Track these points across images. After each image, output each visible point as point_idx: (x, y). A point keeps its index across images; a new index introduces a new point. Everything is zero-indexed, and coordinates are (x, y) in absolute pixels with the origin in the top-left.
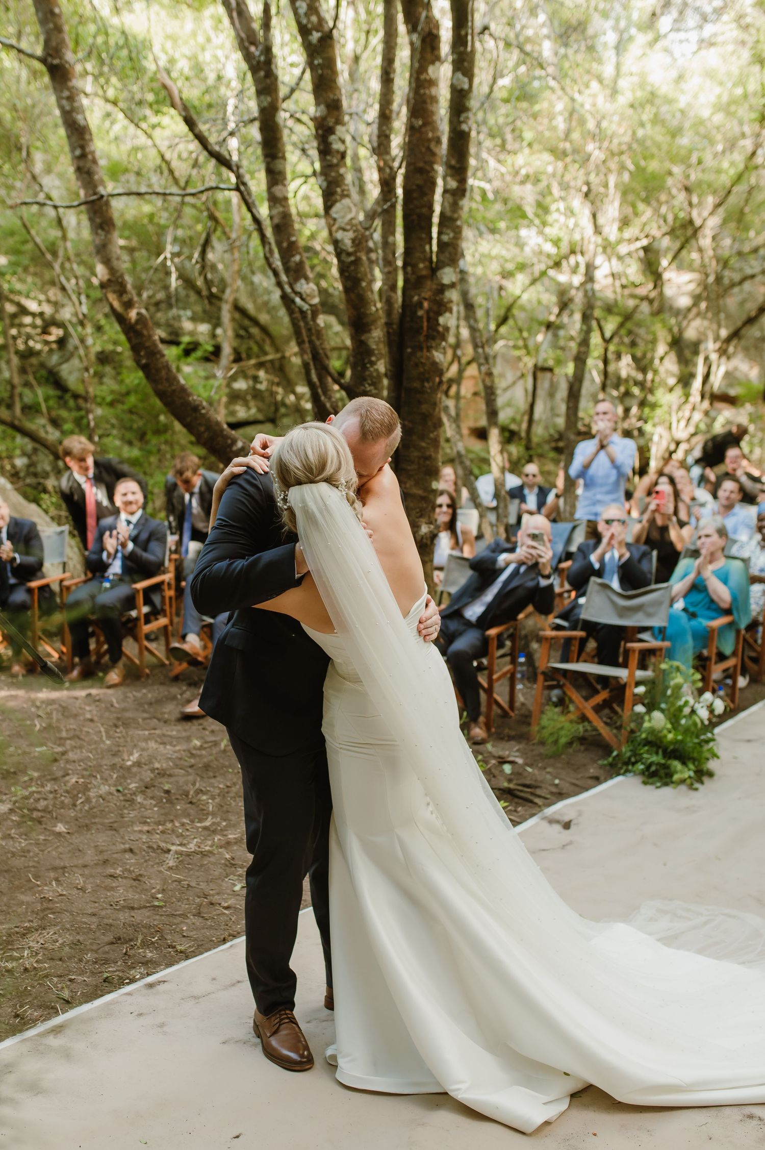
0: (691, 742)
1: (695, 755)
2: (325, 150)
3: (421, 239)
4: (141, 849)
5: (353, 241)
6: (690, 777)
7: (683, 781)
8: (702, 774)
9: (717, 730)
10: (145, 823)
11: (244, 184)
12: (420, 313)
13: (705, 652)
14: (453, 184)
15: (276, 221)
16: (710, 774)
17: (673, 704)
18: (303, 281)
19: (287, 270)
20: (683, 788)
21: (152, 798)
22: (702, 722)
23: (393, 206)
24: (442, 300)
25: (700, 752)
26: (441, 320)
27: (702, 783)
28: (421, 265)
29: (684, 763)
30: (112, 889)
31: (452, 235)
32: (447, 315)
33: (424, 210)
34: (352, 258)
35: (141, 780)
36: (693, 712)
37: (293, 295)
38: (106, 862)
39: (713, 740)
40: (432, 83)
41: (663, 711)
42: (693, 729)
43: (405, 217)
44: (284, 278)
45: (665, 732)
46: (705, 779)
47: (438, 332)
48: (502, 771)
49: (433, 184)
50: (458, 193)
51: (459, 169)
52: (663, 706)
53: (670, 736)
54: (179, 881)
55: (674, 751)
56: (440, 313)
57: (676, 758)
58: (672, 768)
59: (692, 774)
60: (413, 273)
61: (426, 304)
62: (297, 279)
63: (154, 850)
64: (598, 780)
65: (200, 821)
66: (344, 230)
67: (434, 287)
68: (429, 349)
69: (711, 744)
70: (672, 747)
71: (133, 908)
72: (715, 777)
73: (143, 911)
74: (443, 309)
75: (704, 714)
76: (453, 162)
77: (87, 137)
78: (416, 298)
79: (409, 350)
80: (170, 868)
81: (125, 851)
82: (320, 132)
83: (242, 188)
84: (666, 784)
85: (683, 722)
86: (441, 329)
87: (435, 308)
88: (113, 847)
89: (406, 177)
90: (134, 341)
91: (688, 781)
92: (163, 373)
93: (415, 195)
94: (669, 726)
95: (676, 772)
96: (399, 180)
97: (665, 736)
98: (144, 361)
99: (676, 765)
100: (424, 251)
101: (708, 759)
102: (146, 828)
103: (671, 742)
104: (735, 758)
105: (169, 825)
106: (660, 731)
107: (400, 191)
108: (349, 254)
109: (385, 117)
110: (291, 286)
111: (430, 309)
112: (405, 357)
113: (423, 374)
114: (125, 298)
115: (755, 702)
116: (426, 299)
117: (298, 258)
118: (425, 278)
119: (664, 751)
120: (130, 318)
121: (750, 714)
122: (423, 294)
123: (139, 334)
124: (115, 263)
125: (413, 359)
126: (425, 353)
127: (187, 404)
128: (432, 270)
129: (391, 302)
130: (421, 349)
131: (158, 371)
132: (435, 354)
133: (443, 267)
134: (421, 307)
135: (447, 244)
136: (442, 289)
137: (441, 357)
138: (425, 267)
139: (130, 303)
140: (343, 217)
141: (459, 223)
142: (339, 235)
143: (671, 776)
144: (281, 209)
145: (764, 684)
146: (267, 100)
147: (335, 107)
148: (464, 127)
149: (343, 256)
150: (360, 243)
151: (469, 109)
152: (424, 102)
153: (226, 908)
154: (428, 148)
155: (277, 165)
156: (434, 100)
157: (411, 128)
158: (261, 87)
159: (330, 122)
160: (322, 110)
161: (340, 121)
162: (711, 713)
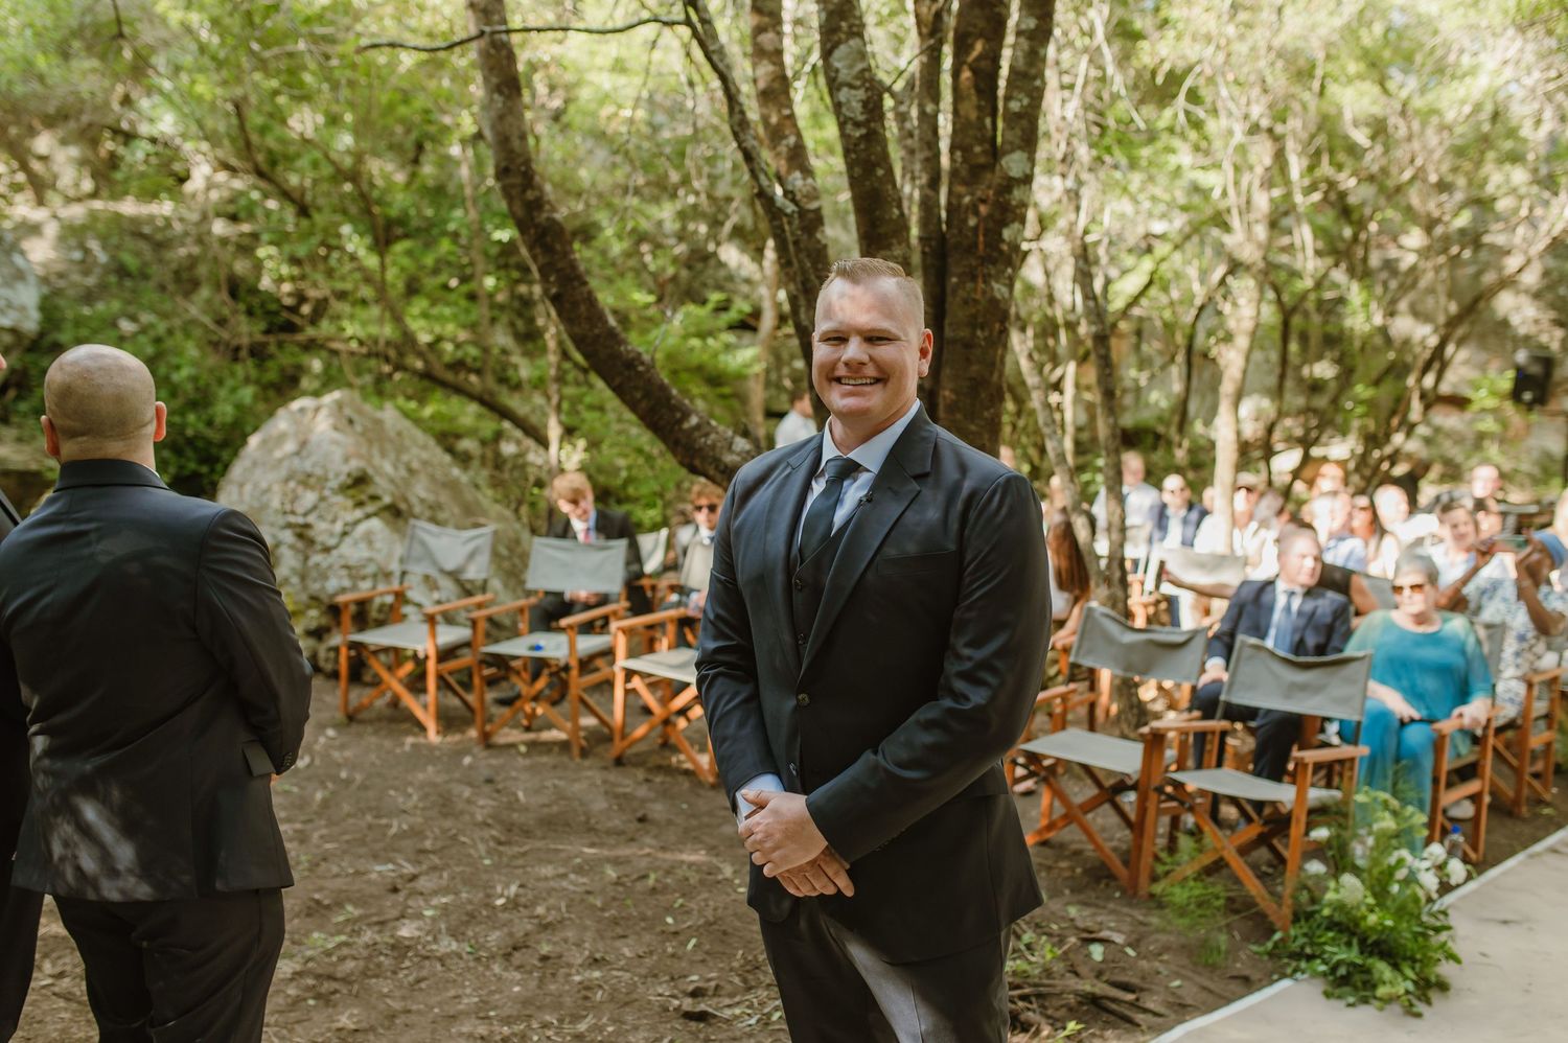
0: (1407, 932)
1: (1417, 953)
3: (980, 109)
6: (1407, 992)
7: (1394, 999)
8: (1429, 987)
11: (706, 20)
12: (972, 222)
14: (1031, 23)
15: (762, 85)
16: (1443, 987)
17: (1378, 864)
18: (798, 174)
20: (1396, 1008)
22: (1427, 894)
24: (1008, 203)
25: (1425, 948)
26: (1007, 234)
27: (1428, 1002)
28: (977, 149)
29: (1396, 967)
31: (1026, 101)
32: (1016, 225)
33: (984, 64)
34: (862, 132)
35: (511, 935)
36: (1413, 876)
39: (1449, 928)
41: (1359, 874)
42: (1412, 904)
45: (1364, 910)
46: (1434, 995)
47: (1001, 252)
48: (1088, 955)
50: (1040, 34)
52: (1361, 866)
53: (1372, 919)
55: (1377, 943)
56: (1004, 224)
57: (1383, 956)
58: (1376, 976)
59: (1410, 986)
60: (965, 160)
61: (983, 209)
62: (789, 171)
64: (1248, 984)
66: (852, 87)
67: (997, 180)
68: (987, 279)
69: (1443, 936)
70: (1376, 937)
72: (1452, 992)
74: (1010, 216)
75: (1429, 879)
78: (967, 199)
79: (954, 280)
84: (1365, 1001)
85: (1396, 892)
86: (1005, 247)
87: (997, 215)
90: (542, 259)
91: (1405, 999)
92: (583, 308)
94: (1371, 900)
95: (1383, 982)
97: (1364, 918)
98: (554, 290)
99: (1382, 969)
100: (985, 126)
101: (1438, 962)
103: (1372, 929)
106: (1358, 907)
108: (857, 124)
110: (781, 180)
111: (990, 216)
112: (949, 290)
113: (974, 317)
114: (530, 195)
115: (1512, 853)
116: (983, 201)
117: (792, 140)
118: (983, 167)
119: (1363, 942)
120: (537, 226)
121: (1504, 874)
122: (979, 193)
123: (548, 249)
124: (516, 143)
125: (961, 293)
126: (981, 285)
127: (619, 355)
128: (995, 153)
129: (928, 206)
130: (974, 278)
131: (575, 304)
132: (996, 286)
133: (1012, 151)
134: (976, 213)
135: (1019, 116)
136: (1009, 184)
137: (1004, 290)
138: (984, 152)
139: (538, 204)
140: (851, 67)
141: (1038, 83)
142: (843, 95)
143: (1374, 987)
144: (771, 68)
145: (1524, 820)
149: (848, 128)
150: (875, 108)
155: (766, 3)
162: (1444, 881)
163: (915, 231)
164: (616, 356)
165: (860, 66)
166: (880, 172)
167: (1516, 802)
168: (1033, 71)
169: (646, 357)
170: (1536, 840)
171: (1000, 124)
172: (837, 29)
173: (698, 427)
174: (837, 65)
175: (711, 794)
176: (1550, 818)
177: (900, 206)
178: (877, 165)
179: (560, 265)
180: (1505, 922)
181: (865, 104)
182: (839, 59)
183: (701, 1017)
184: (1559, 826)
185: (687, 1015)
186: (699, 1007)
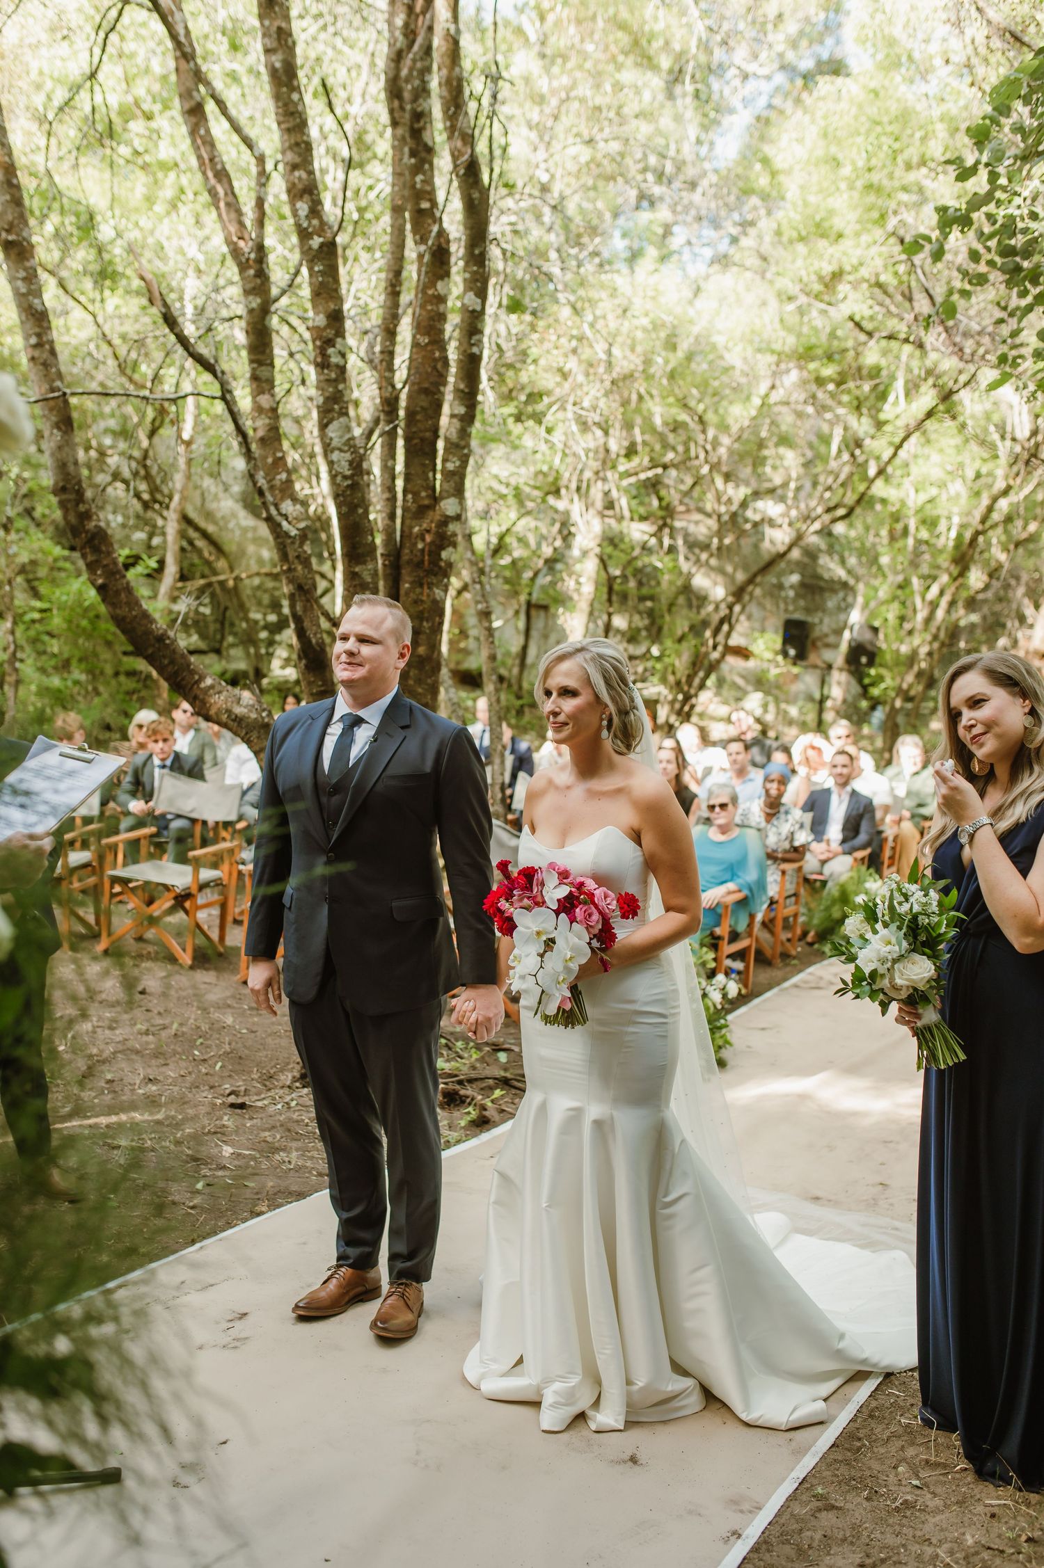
2: (322, 364)
3: (424, 465)
4: (84, 1146)
9: (729, 1017)
11: (230, 392)
12: (420, 546)
13: (718, 931)
14: (461, 410)
15: (262, 433)
18: (289, 502)
19: (272, 488)
22: (715, 1005)
23: (395, 428)
24: (445, 533)
26: (444, 555)
28: (423, 494)
31: (457, 463)
32: (450, 549)
33: (428, 434)
34: (349, 482)
37: (278, 518)
39: (727, 1025)
40: (441, 299)
43: (407, 439)
44: (269, 498)
47: (439, 567)
49: (439, 406)
50: (468, 418)
51: (468, 396)
56: (442, 547)
60: (414, 500)
61: (428, 538)
62: (282, 499)
63: (100, 1147)
65: (151, 1115)
66: (341, 450)
67: (437, 517)
68: (430, 586)
69: (724, 1030)
74: (447, 542)
75: (717, 996)
76: (462, 386)
78: (416, 529)
79: (408, 585)
82: (319, 343)
83: (227, 397)
86: (443, 564)
87: (438, 542)
89: (410, 397)
90: (90, 557)
92: (124, 594)
93: (418, 417)
96: (403, 403)
98: (100, 581)
100: (427, 478)
104: (749, 1046)
107: (402, 413)
108: (345, 477)
110: (276, 506)
111: (432, 543)
112: (402, 592)
113: (422, 612)
114: (82, 508)
115: (771, 988)
116: (428, 531)
117: (284, 476)
118: (427, 507)
120: (87, 532)
121: (764, 1002)
122: (424, 526)
123: (96, 550)
124: (71, 468)
125: (412, 595)
126: (426, 591)
127: (150, 632)
128: (435, 499)
129: (389, 532)
130: (421, 585)
131: (117, 593)
132: (435, 590)
133: (448, 496)
134: (423, 540)
135: (452, 473)
136: (446, 520)
137: (442, 594)
138: (427, 497)
139: (88, 516)
140: (341, 436)
141: (466, 451)
142: (335, 456)
144: (269, 423)
145: (779, 969)
146: (256, 302)
147: (336, 318)
148: (475, 350)
149: (339, 479)
150: (358, 466)
151: (481, 332)
152: (432, 319)
153: (193, 1208)
154: (435, 368)
155: (263, 372)
156: (442, 317)
157: (415, 344)
158: (249, 286)
159: (330, 333)
160: (321, 320)
161: (340, 333)
162: (725, 996)
163: (380, 551)
164: (148, 632)
165: (347, 434)
166: (360, 511)
167: (773, 957)
168: (463, 443)
170: (785, 979)
171: (439, 476)
172: (330, 410)
173: (212, 687)
174: (331, 434)
175: (191, 973)
176: (796, 966)
177: (371, 534)
178: (357, 506)
179: (104, 561)
180: (763, 1029)
181: (351, 463)
182: (333, 431)
183: (242, 1106)
184: (800, 971)
185: (233, 1106)
186: (240, 1101)
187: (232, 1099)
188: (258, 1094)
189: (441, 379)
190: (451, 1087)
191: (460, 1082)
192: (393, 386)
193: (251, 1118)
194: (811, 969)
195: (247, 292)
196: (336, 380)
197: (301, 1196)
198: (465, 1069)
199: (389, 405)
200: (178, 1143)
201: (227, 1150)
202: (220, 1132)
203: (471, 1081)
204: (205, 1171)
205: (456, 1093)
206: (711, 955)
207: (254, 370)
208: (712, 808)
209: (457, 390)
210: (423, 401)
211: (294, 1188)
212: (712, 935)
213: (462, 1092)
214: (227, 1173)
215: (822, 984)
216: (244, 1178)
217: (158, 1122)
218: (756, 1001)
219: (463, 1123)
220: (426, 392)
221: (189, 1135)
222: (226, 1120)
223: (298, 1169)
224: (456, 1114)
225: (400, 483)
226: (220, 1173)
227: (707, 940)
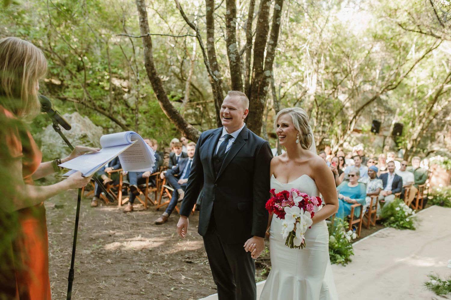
0: (344, 248)
1: (345, 253)
2: (228, 26)
3: (259, 60)
4: (138, 272)
5: (236, 58)
6: (343, 261)
7: (340, 263)
8: (347, 261)
9: (353, 245)
10: (141, 262)
12: (257, 85)
13: (350, 216)
14: (272, 42)
15: (209, 50)
16: (350, 261)
17: (338, 234)
18: (217, 71)
19: (212, 67)
20: (340, 265)
21: (144, 253)
22: (348, 241)
23: (251, 47)
24: (265, 82)
25: (347, 252)
26: (265, 88)
27: (347, 264)
28: (259, 69)
29: (341, 256)
30: (126, 286)
31: (270, 59)
32: (267, 87)
33: (261, 50)
34: (235, 64)
36: (345, 237)
37: (213, 75)
38: (124, 275)
39: (352, 248)
40: (268, 8)
41: (334, 236)
42: (345, 243)
43: (255, 51)
44: (210, 69)
45: (335, 244)
46: (348, 262)
49: (265, 41)
50: (275, 45)
51: (275, 38)
52: (334, 234)
53: (337, 245)
54: (151, 285)
55: (337, 251)
56: (264, 86)
57: (338, 254)
58: (337, 258)
59: (344, 260)
60: (256, 71)
61: (260, 83)
62: (215, 70)
63: (143, 273)
65: (161, 263)
66: (233, 54)
67: (263, 77)
68: (260, 98)
69: (351, 250)
70: (337, 250)
71: (132, 294)
72: (352, 262)
73: (137, 295)
74: (266, 85)
75: (349, 238)
76: (273, 34)
77: (145, 15)
78: (256, 80)
79: (252, 98)
80: (149, 280)
81: (132, 272)
82: (227, 20)
83: (198, 36)
84: (334, 263)
85: (341, 240)
86: (264, 92)
87: (263, 84)
88: (128, 270)
89: (256, 38)
90: (155, 87)
91: (342, 262)
93: (259, 45)
94: (336, 241)
95: (338, 259)
96: (254, 39)
97: (335, 245)
99: (338, 256)
100: (260, 64)
101: (349, 255)
102: (141, 264)
103: (337, 248)
104: (359, 256)
105: (150, 263)
106: (333, 243)
107: (254, 43)
108: (234, 62)
109: (251, 17)
110: (213, 72)
111: (261, 84)
113: (256, 107)
114: (153, 71)
115: (366, 236)
116: (260, 81)
117: (215, 63)
118: (260, 73)
119: (334, 251)
120: (154, 79)
121: (364, 240)
122: (259, 79)
123: (157, 84)
124: (151, 59)
125: (254, 101)
126: (258, 100)
128: (263, 71)
129: (247, 81)
132: (262, 100)
133: (267, 70)
134: (258, 83)
135: (269, 62)
136: (266, 78)
137: (263, 101)
138: (260, 70)
139: (154, 74)
140: (233, 49)
141: (273, 55)
142: (231, 55)
143: (336, 260)
144: (211, 46)
145: (369, 230)
146: (209, 8)
147: (234, 12)
148: (278, 23)
149: (232, 63)
150: (238, 59)
151: (280, 17)
152: (264, 14)
153: (169, 297)
154: (265, 29)
155: (211, 31)
156: (268, 13)
157: (259, 22)
158: (208, 4)
159: (232, 16)
160: (229, 12)
161: (234, 16)
162: (352, 238)
163: (244, 86)
165: (235, 49)
166: (238, 73)
167: (368, 226)
168: (272, 53)
169: (178, 111)
170: (371, 234)
171: (264, 64)
172: (231, 41)
173: (190, 128)
174: (230, 49)
176: (375, 229)
177: (242, 81)
178: (237, 72)
179: (159, 88)
180: (364, 250)
182: (231, 47)
183: (190, 262)
184: (376, 231)
185: (187, 262)
186: (190, 261)
187: (187, 260)
188: (196, 259)
189: (266, 32)
190: (258, 261)
191: (262, 260)
192: (251, 35)
193: (193, 267)
194: (380, 231)
195: (207, 6)
196: (232, 31)
197: (205, 296)
198: (264, 256)
199: (249, 41)
200: (168, 273)
201: (183, 277)
202: (182, 270)
203: (265, 260)
204: (175, 284)
205: (260, 264)
206: (348, 224)
207: (208, 30)
208: (349, 176)
209: (271, 36)
210: (260, 39)
211: (203, 293)
212: (348, 217)
213: (262, 264)
214: (182, 285)
215: (384, 236)
216: (187, 288)
217: (163, 266)
218: (362, 240)
219: (262, 274)
220: (261, 36)
221: (172, 271)
222: (184, 267)
223: (206, 286)
224: (260, 271)
225: (252, 66)
226: (180, 285)
227: (346, 219)
